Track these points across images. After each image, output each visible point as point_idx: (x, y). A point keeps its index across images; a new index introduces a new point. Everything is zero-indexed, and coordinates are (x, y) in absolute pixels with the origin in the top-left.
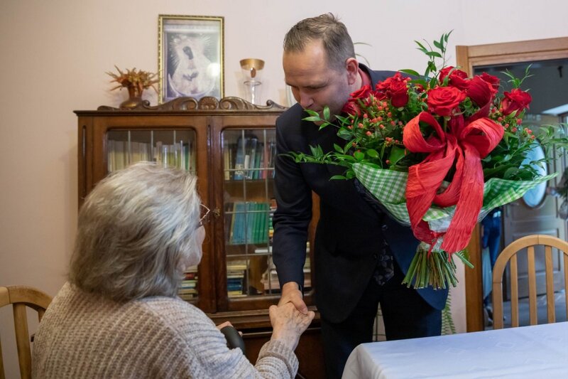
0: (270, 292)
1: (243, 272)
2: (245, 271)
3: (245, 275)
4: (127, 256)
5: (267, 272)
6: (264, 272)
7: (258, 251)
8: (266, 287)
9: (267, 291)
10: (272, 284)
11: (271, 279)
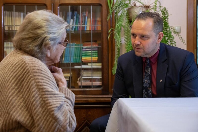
0: (81, 87)
1: (69, 78)
2: (69, 77)
3: (69, 79)
4: (31, 34)
5: (80, 77)
6: (78, 77)
7: (76, 67)
8: (80, 84)
9: (80, 87)
10: (82, 83)
11: (82, 81)
